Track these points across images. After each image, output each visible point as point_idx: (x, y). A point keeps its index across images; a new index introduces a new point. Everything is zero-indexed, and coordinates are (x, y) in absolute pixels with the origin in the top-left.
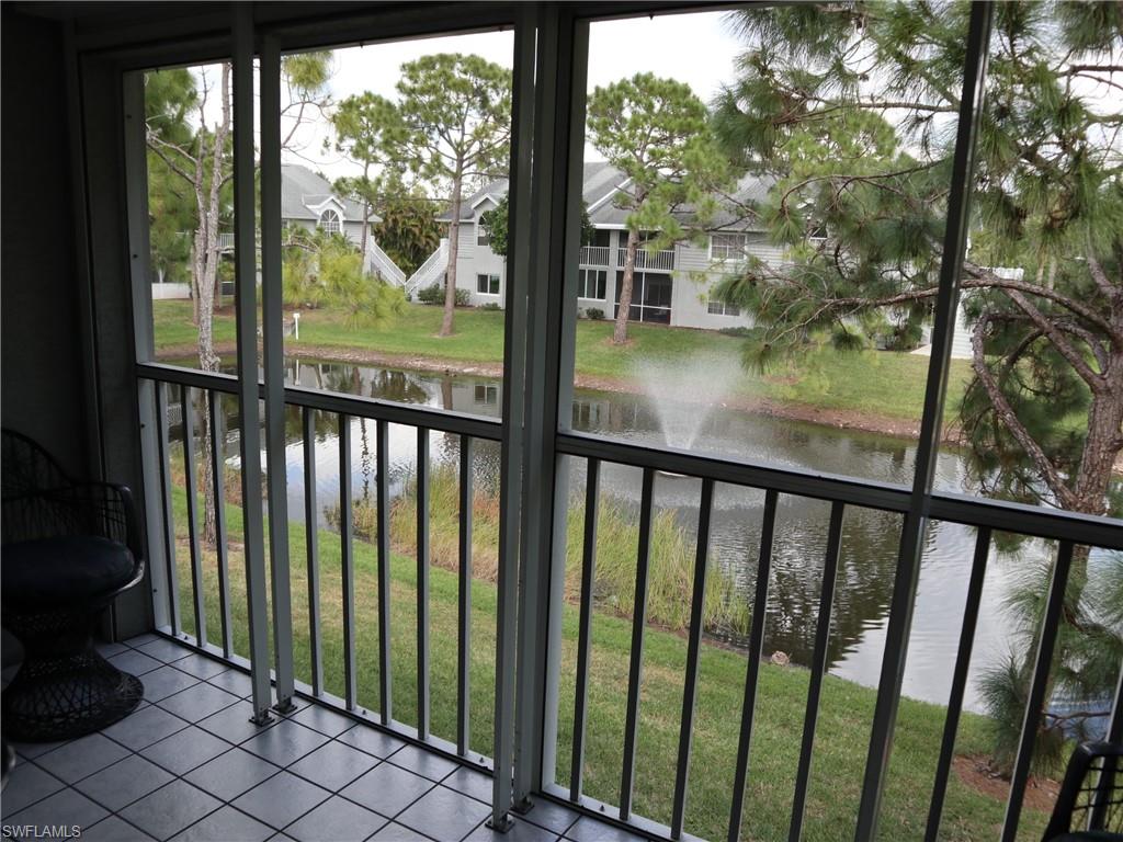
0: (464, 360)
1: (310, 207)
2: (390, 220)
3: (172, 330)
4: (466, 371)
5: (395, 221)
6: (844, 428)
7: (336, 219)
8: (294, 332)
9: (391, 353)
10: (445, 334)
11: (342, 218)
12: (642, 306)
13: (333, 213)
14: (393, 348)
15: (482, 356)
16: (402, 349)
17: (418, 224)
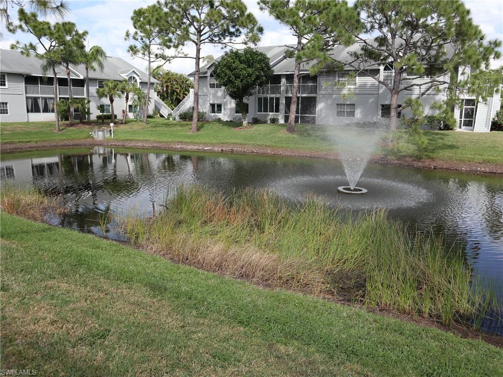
0: (204, 144)
1: (122, 75)
2: (165, 86)
3: (44, 134)
4: (205, 149)
5: (167, 87)
6: (434, 169)
7: (136, 81)
8: (111, 134)
9: (164, 142)
10: (193, 132)
11: (139, 81)
12: (300, 115)
13: (134, 78)
14: (164, 139)
15: (214, 141)
16: (170, 140)
17: (179, 87)
